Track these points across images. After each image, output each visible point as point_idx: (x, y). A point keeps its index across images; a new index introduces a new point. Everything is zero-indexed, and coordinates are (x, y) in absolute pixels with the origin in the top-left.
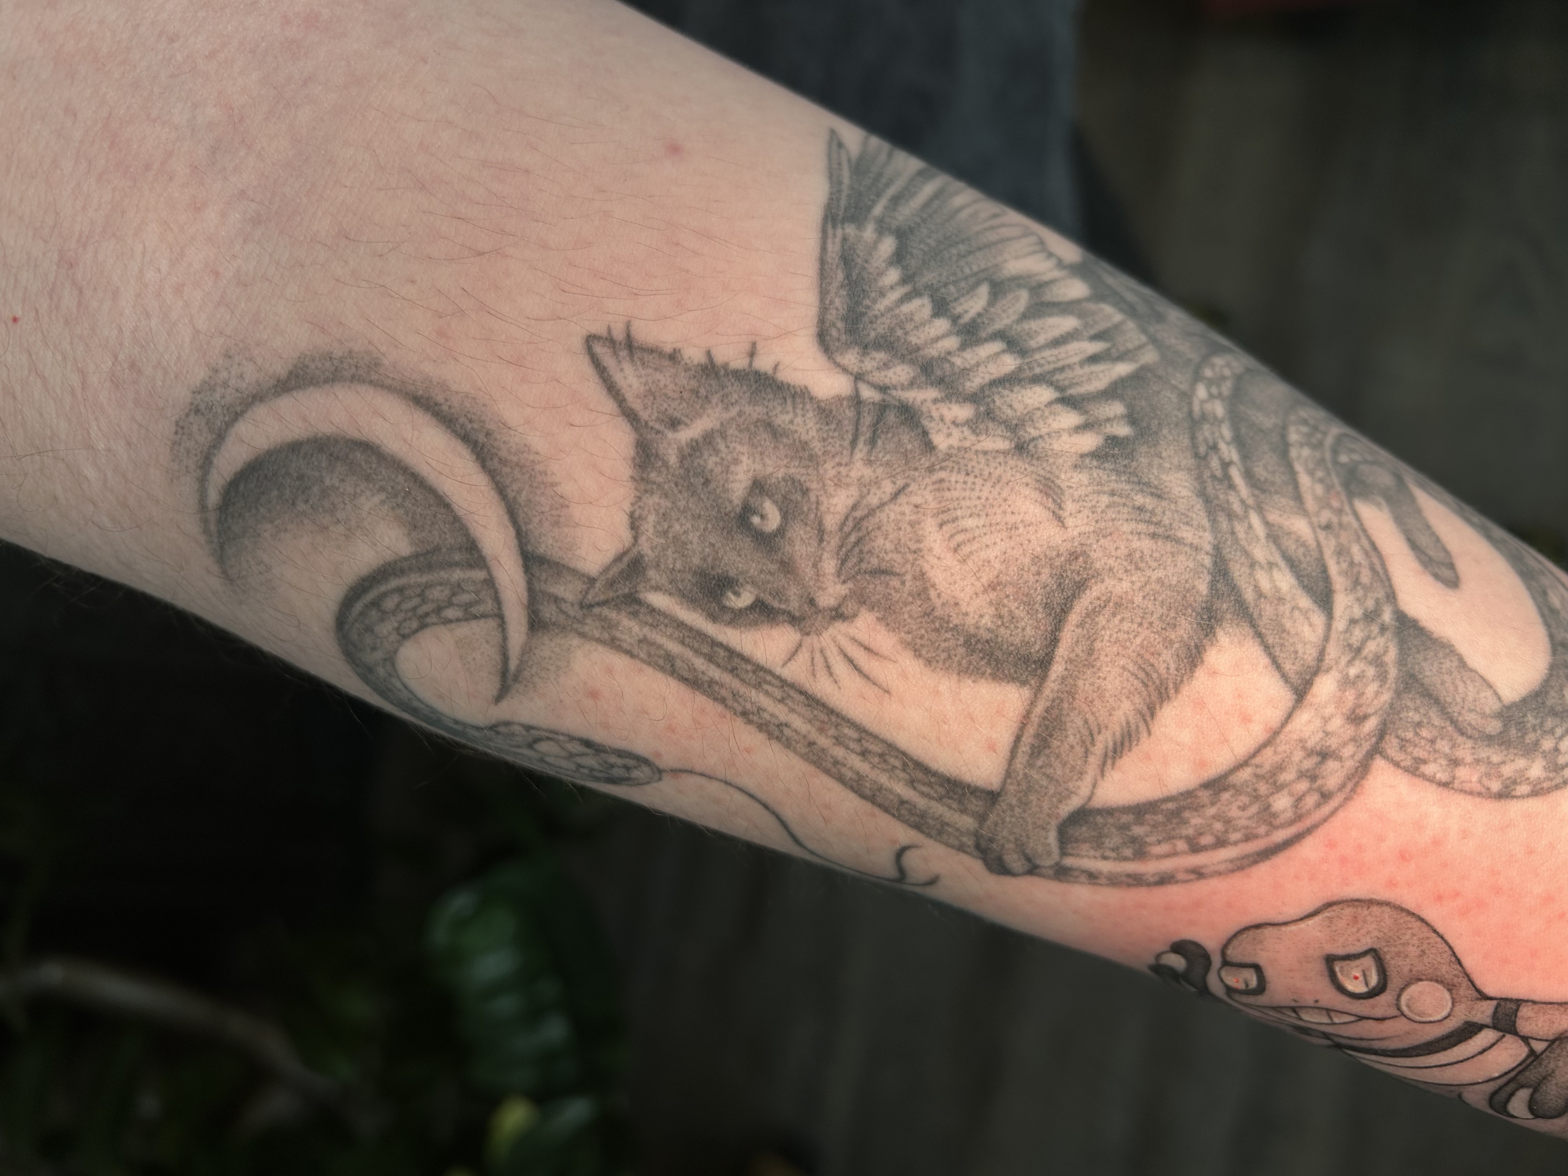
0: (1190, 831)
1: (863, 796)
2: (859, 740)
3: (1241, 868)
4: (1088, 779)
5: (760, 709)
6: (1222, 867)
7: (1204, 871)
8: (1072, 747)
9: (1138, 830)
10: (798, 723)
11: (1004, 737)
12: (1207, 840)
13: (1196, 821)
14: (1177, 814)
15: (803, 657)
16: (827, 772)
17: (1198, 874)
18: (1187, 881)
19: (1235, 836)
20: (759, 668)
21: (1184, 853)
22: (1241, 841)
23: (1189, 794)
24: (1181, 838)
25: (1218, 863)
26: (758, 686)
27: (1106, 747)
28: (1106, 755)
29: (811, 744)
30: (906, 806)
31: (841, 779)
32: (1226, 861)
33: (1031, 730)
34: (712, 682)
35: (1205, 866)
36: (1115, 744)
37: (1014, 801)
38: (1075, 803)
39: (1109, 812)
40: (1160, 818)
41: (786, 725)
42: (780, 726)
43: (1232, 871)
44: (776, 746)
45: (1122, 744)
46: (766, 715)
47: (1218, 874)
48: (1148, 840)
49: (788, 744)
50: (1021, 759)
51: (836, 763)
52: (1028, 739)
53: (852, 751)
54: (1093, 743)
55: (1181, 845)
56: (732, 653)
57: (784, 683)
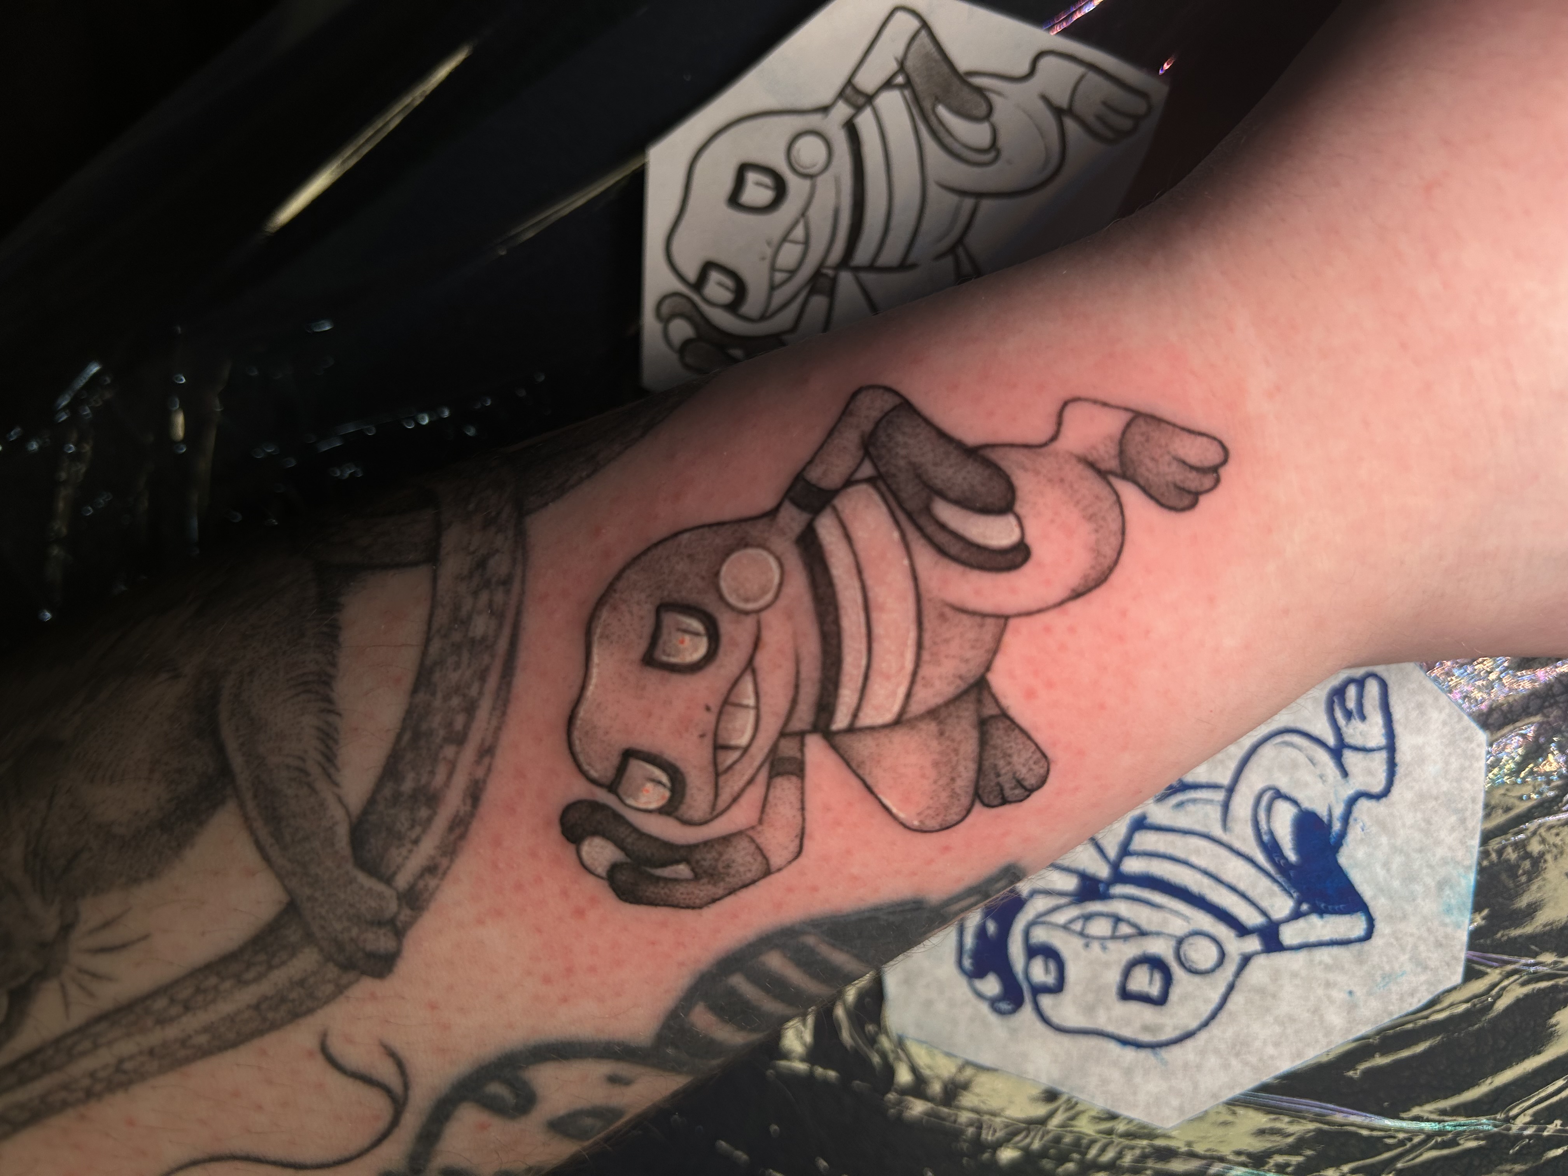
0: (442, 733)
1: (234, 1045)
2: (172, 1001)
3: (506, 703)
4: (331, 801)
5: (92, 1075)
6: (494, 723)
7: (487, 744)
8: (297, 796)
9: (407, 786)
10: (126, 1047)
11: (250, 855)
12: (459, 721)
13: (436, 721)
14: (417, 736)
15: (73, 991)
16: (188, 1060)
17: (487, 751)
18: (489, 769)
19: (474, 691)
20: (57, 1042)
21: (458, 753)
22: (481, 688)
23: (409, 712)
24: (441, 747)
25: (489, 723)
26: (71, 1056)
27: (319, 764)
28: (324, 769)
29: (151, 1052)
30: (264, 1006)
31: (204, 1053)
32: (491, 714)
33: (258, 824)
34: (43, 1098)
35: (483, 740)
36: (324, 754)
37: (308, 891)
38: (342, 831)
39: (372, 801)
40: (409, 756)
41: (121, 1061)
42: (118, 1067)
43: (504, 713)
44: (138, 1090)
45: (327, 746)
46: (102, 1074)
47: (498, 729)
48: (423, 781)
49: (141, 1076)
50: (274, 853)
51: (184, 1042)
52: (263, 833)
53: (179, 1016)
54: (307, 774)
55: (449, 751)
56: (29, 1057)
57: (82, 1030)
